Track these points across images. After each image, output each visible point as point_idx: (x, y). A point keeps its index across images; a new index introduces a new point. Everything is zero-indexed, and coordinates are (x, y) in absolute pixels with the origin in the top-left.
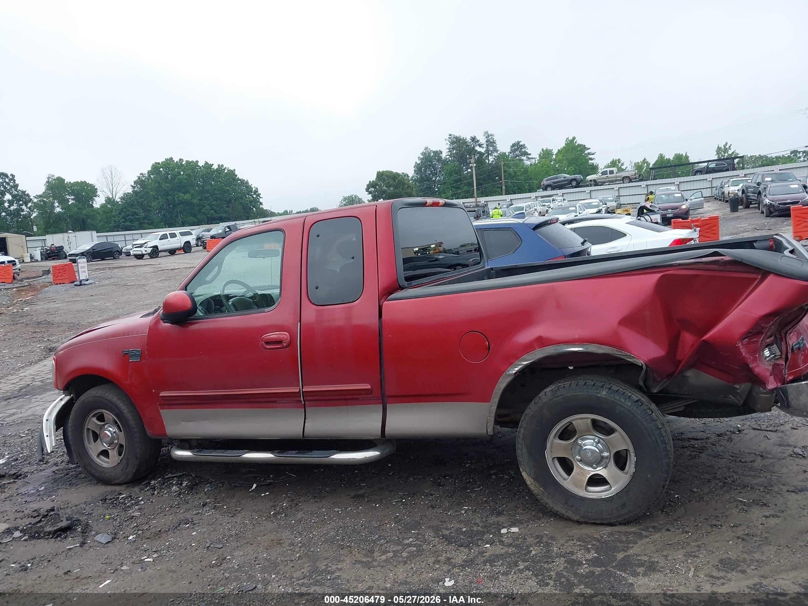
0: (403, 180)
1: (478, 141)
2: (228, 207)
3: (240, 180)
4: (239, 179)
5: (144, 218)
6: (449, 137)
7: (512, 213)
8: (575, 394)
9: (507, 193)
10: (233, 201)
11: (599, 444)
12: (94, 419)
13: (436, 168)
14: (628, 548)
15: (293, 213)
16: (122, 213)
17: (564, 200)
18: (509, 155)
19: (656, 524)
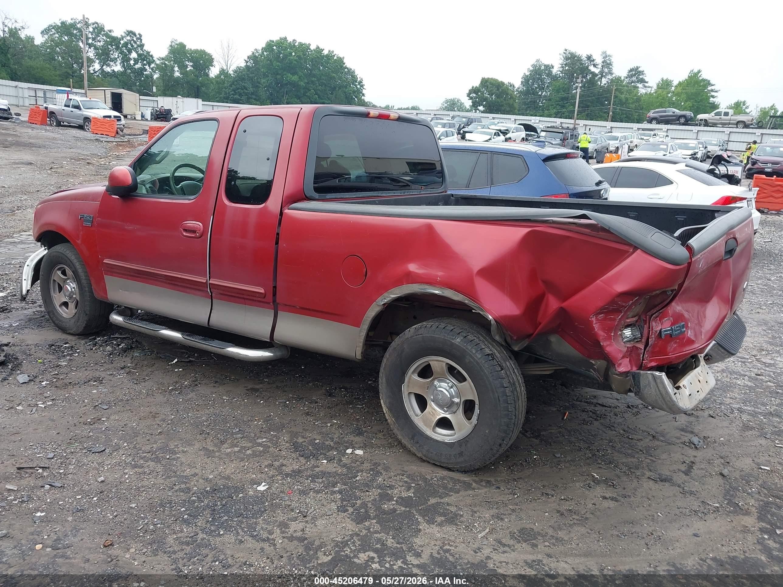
0: (506, 90)
1: (593, 60)
2: (332, 94)
3: (348, 68)
4: (346, 68)
5: (252, 94)
6: (565, 51)
7: (603, 141)
8: (433, 335)
9: (614, 120)
10: (337, 89)
11: (452, 389)
12: (59, 273)
13: (545, 82)
14: (447, 495)
15: (394, 108)
16: (233, 86)
17: (667, 136)
18: (624, 80)
19: (492, 480)
